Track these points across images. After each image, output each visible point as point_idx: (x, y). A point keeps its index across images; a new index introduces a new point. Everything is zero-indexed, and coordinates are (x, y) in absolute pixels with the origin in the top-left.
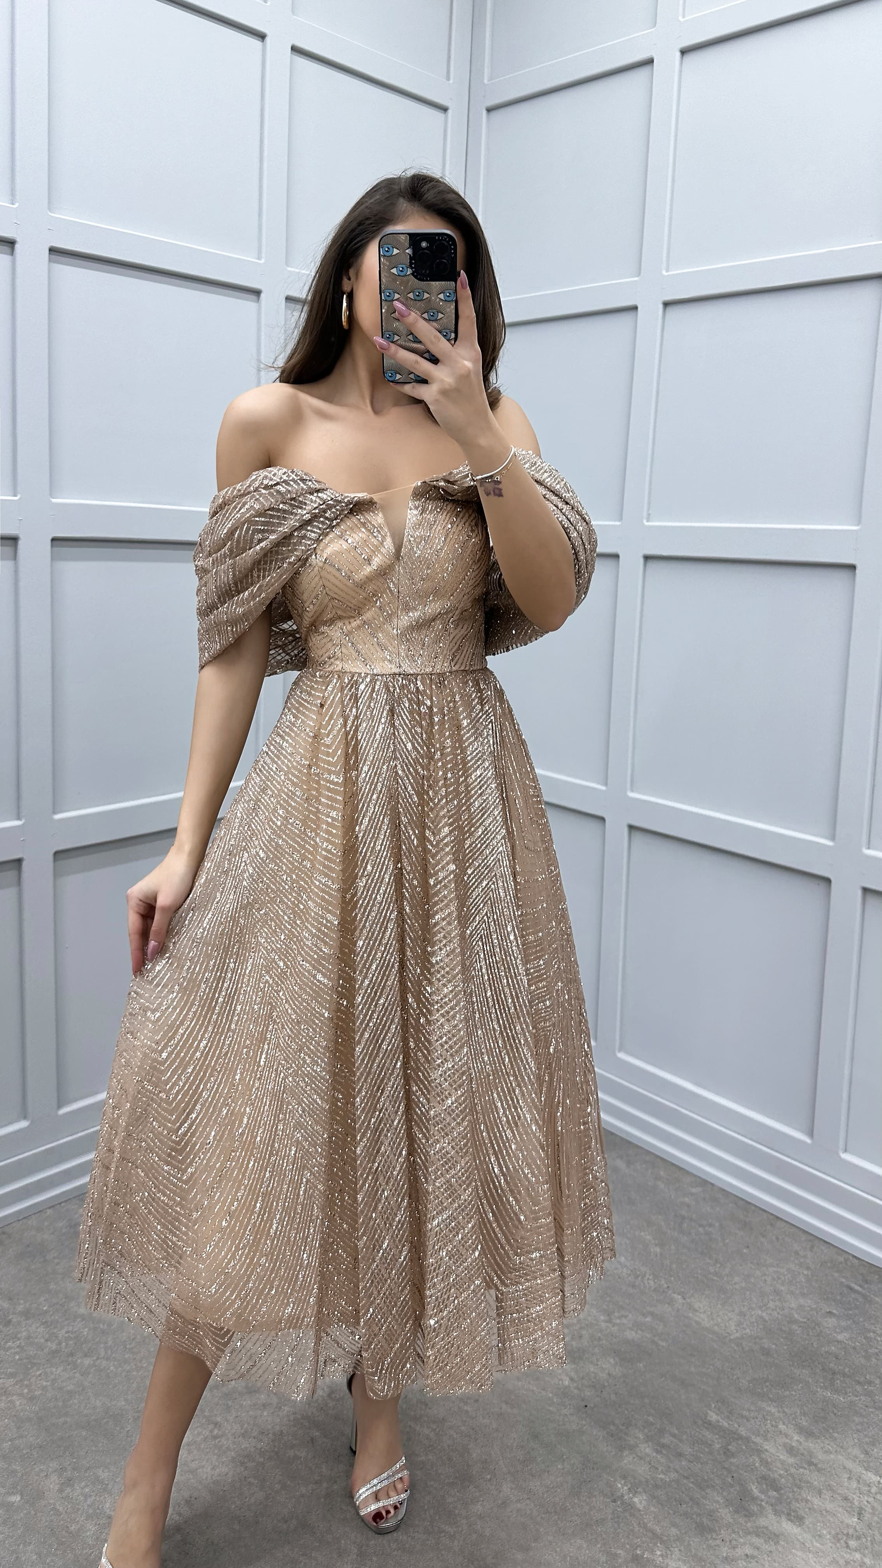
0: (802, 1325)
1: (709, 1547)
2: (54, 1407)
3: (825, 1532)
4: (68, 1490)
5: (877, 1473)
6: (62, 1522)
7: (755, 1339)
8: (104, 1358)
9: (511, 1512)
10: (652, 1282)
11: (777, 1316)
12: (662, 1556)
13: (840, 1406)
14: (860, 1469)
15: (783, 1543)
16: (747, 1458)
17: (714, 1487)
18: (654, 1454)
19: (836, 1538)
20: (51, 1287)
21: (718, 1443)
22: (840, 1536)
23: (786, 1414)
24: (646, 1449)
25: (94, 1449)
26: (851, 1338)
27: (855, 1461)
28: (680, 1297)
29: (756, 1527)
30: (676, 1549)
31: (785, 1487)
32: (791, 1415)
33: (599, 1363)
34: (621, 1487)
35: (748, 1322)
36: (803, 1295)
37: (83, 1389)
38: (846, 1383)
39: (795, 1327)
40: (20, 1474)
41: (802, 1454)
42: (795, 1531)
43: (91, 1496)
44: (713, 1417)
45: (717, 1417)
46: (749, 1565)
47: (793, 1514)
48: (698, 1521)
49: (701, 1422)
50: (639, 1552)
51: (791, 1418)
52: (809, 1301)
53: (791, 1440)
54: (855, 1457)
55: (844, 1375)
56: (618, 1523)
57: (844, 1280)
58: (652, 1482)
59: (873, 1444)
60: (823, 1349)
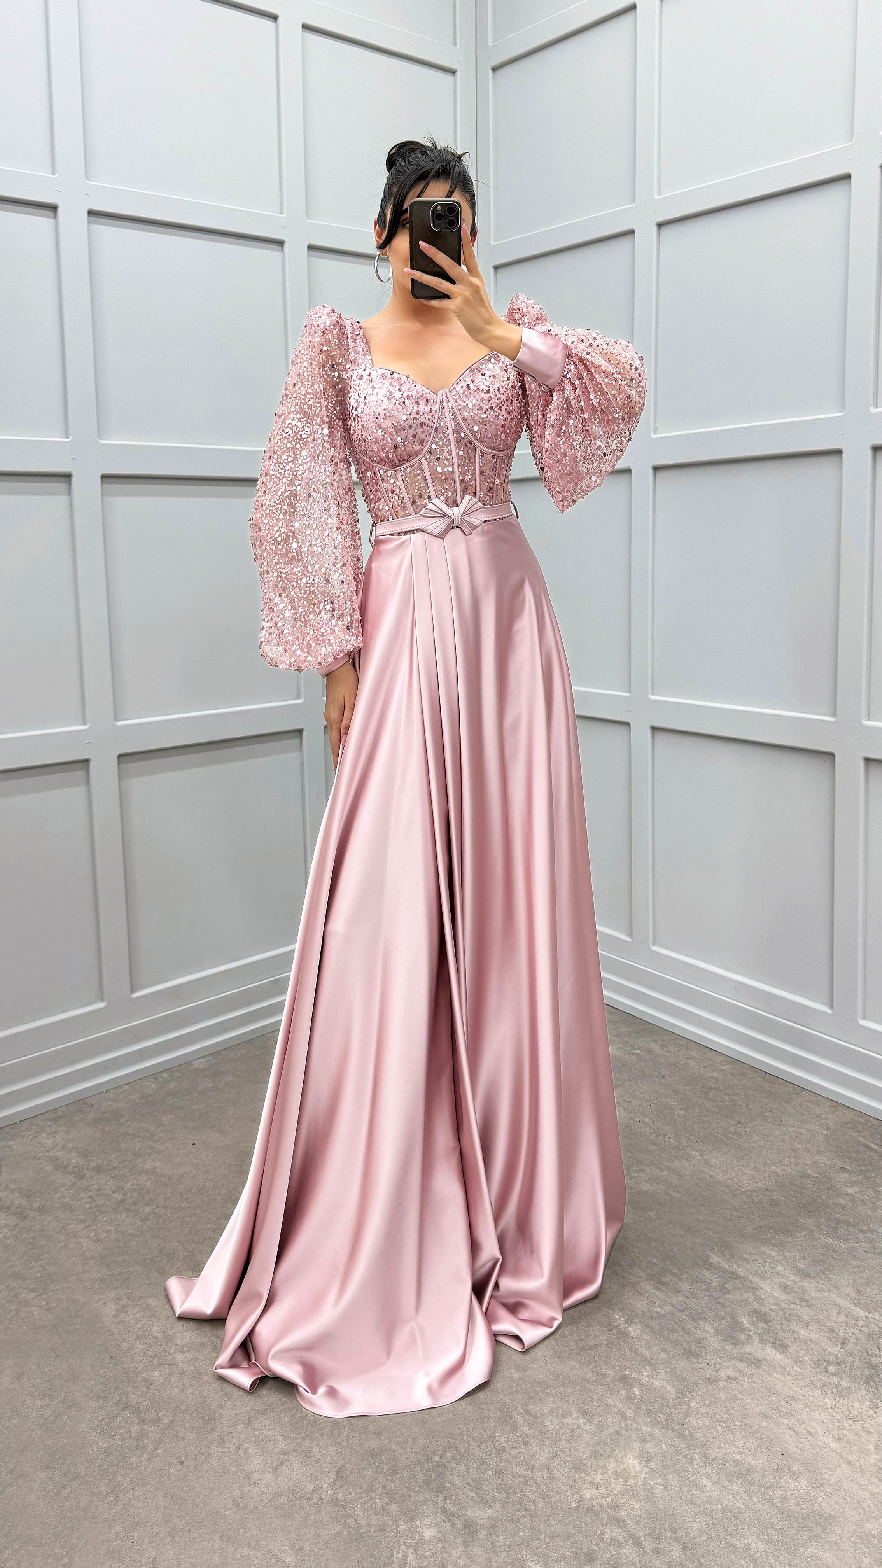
0: (814, 1179)
1: (695, 1369)
3: (806, 1358)
5: (867, 1309)
7: (766, 1191)
11: (791, 1171)
12: (648, 1376)
13: (841, 1252)
14: (850, 1306)
15: (764, 1367)
16: (741, 1294)
17: (706, 1319)
18: (654, 1291)
19: (817, 1364)
21: (717, 1281)
22: (820, 1362)
23: (785, 1256)
24: (647, 1286)
26: (860, 1192)
27: (846, 1299)
28: (698, 1153)
29: (742, 1353)
30: (663, 1371)
31: (775, 1320)
32: (791, 1257)
34: (618, 1318)
35: (761, 1176)
36: (819, 1152)
38: (850, 1231)
39: (805, 1181)
41: (796, 1292)
42: (778, 1357)
44: (715, 1259)
45: (718, 1259)
46: (730, 1385)
47: (778, 1343)
48: (687, 1348)
49: (703, 1264)
50: (627, 1373)
51: (790, 1261)
52: (824, 1158)
53: (787, 1280)
54: (848, 1295)
55: (849, 1224)
56: (611, 1348)
57: (862, 1139)
58: (648, 1314)
59: (867, 1284)
60: (831, 1201)
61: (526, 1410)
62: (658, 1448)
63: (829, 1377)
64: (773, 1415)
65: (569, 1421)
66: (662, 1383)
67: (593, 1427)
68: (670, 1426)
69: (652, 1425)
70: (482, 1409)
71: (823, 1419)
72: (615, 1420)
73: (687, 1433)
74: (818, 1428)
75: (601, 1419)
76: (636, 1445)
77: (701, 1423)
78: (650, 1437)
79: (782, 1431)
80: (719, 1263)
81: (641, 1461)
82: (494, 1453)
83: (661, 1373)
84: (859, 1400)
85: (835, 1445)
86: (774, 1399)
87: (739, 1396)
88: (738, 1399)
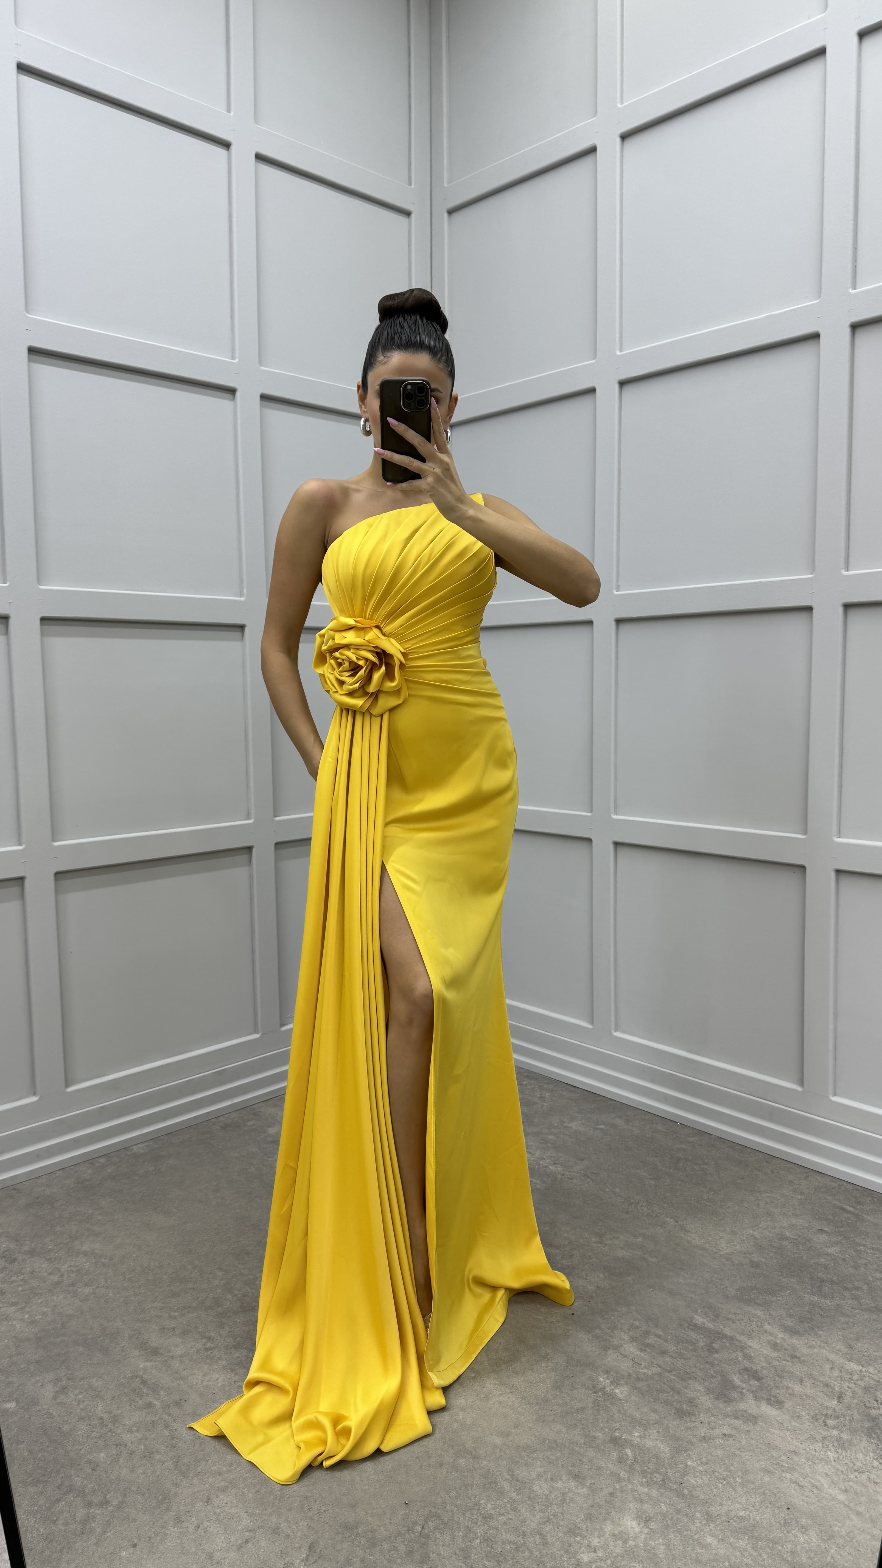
0: (793, 1241)
1: (688, 1428)
2: (53, 1329)
3: (804, 1413)
4: (63, 1397)
5: (859, 1363)
6: (55, 1424)
7: (745, 1254)
8: (103, 1287)
9: (493, 1404)
10: (646, 1209)
11: (767, 1233)
12: (640, 1437)
13: (827, 1309)
14: (841, 1360)
15: (761, 1424)
16: (730, 1353)
17: (696, 1378)
18: (638, 1353)
19: (815, 1418)
20: (58, 1229)
21: (703, 1341)
22: (818, 1417)
23: (771, 1315)
24: (631, 1349)
25: (89, 1362)
26: (841, 1251)
27: (838, 1354)
28: (672, 1220)
29: (736, 1411)
30: (655, 1431)
31: (767, 1377)
32: (777, 1316)
33: (588, 1278)
34: (603, 1381)
35: (739, 1239)
36: (796, 1216)
37: (82, 1313)
38: (834, 1290)
39: (784, 1243)
40: (16, 1385)
41: (786, 1349)
42: (774, 1413)
43: (83, 1401)
44: (699, 1320)
45: (702, 1320)
46: (727, 1443)
47: (773, 1399)
48: (678, 1407)
49: (687, 1325)
50: (618, 1435)
51: (776, 1319)
52: (801, 1221)
53: (775, 1338)
54: (839, 1350)
55: (832, 1282)
56: (598, 1411)
57: (837, 1203)
58: (635, 1376)
59: (857, 1340)
60: (812, 1261)
61: (512, 1476)
62: (656, 1508)
63: (829, 1431)
64: (775, 1471)
65: (559, 1484)
66: (655, 1442)
67: (584, 1490)
68: (667, 1486)
69: (648, 1485)
70: (465, 1477)
71: (827, 1472)
72: (609, 1482)
73: (686, 1492)
74: (823, 1482)
75: (593, 1482)
76: (633, 1506)
77: (700, 1481)
78: (647, 1498)
79: (785, 1485)
80: (704, 1324)
81: (640, 1521)
82: (481, 1521)
83: (653, 1433)
84: (862, 1452)
85: (842, 1497)
86: (774, 1455)
87: (738, 1452)
88: (737, 1456)
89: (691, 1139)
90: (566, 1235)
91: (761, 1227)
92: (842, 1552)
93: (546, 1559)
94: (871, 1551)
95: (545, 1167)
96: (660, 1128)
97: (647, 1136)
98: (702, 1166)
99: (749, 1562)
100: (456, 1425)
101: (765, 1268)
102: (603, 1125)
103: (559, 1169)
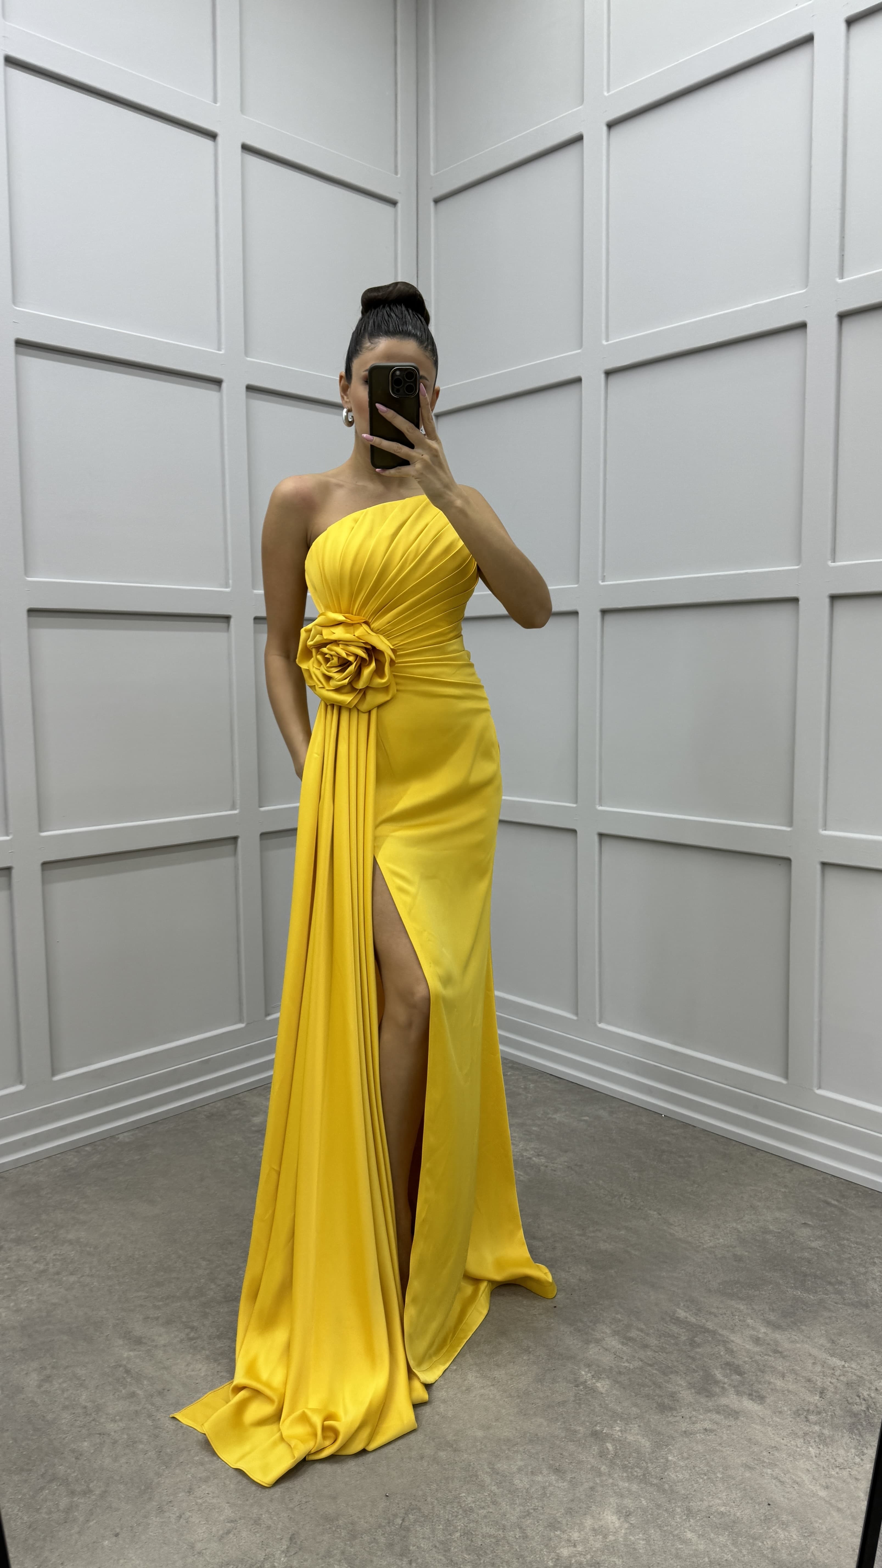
0: (776, 1235)
1: (669, 1423)
2: (38, 1317)
3: (785, 1409)
5: (842, 1358)
7: (728, 1247)
8: (88, 1276)
10: (629, 1201)
11: (751, 1227)
12: (621, 1431)
13: (810, 1303)
14: (823, 1356)
15: (743, 1419)
16: (712, 1347)
17: (677, 1372)
18: (620, 1346)
19: (797, 1414)
20: (43, 1217)
21: (685, 1335)
22: (800, 1412)
23: (754, 1310)
24: (613, 1343)
26: (824, 1246)
27: (821, 1349)
28: (655, 1213)
29: (717, 1406)
30: (636, 1425)
31: (749, 1372)
32: (760, 1311)
33: (571, 1270)
34: (585, 1374)
35: (722, 1233)
36: (779, 1209)
38: (817, 1284)
39: (768, 1237)
41: (768, 1344)
42: (756, 1408)
44: (681, 1314)
45: (685, 1314)
46: (708, 1437)
47: (754, 1394)
48: (659, 1402)
49: (669, 1319)
50: (599, 1428)
51: (759, 1314)
52: (784, 1214)
53: (758, 1332)
54: (822, 1345)
55: (816, 1276)
56: (580, 1404)
57: (821, 1196)
58: (616, 1370)
59: (840, 1335)
60: (796, 1255)
61: (493, 1468)
62: (636, 1503)
63: (810, 1426)
64: (756, 1466)
65: (539, 1478)
66: (636, 1437)
67: (565, 1484)
68: (648, 1481)
69: (628, 1480)
70: (445, 1469)
71: (808, 1468)
72: (589, 1476)
73: (666, 1486)
74: (804, 1477)
75: (573, 1476)
76: (613, 1501)
77: (681, 1476)
78: (627, 1492)
79: (766, 1481)
80: (686, 1318)
81: (620, 1517)
82: (461, 1514)
83: (635, 1427)
84: (844, 1448)
85: (823, 1493)
86: (755, 1450)
87: (718, 1448)
88: (717, 1451)
89: (675, 1131)
90: (549, 1227)
91: (745, 1221)
92: (822, 1549)
93: (527, 1554)
94: (852, 1548)
95: (530, 1158)
96: (644, 1120)
97: (631, 1128)
98: (686, 1159)
99: (729, 1557)
100: (437, 1417)
101: (748, 1261)
102: (588, 1116)
103: (543, 1161)
